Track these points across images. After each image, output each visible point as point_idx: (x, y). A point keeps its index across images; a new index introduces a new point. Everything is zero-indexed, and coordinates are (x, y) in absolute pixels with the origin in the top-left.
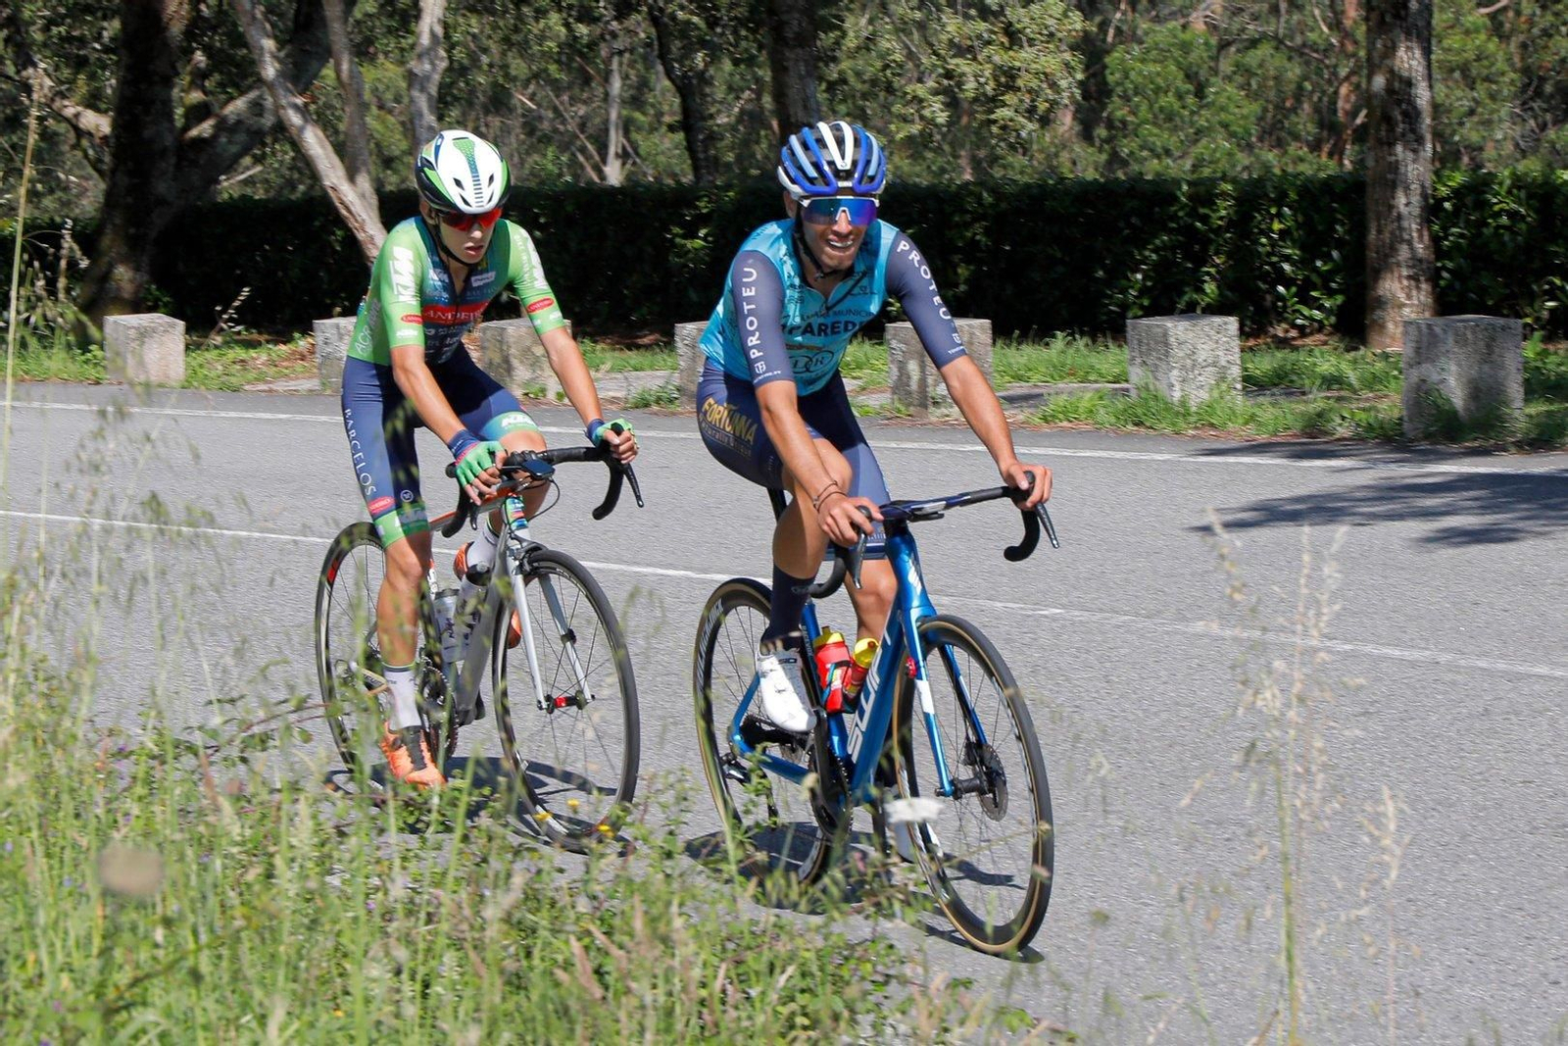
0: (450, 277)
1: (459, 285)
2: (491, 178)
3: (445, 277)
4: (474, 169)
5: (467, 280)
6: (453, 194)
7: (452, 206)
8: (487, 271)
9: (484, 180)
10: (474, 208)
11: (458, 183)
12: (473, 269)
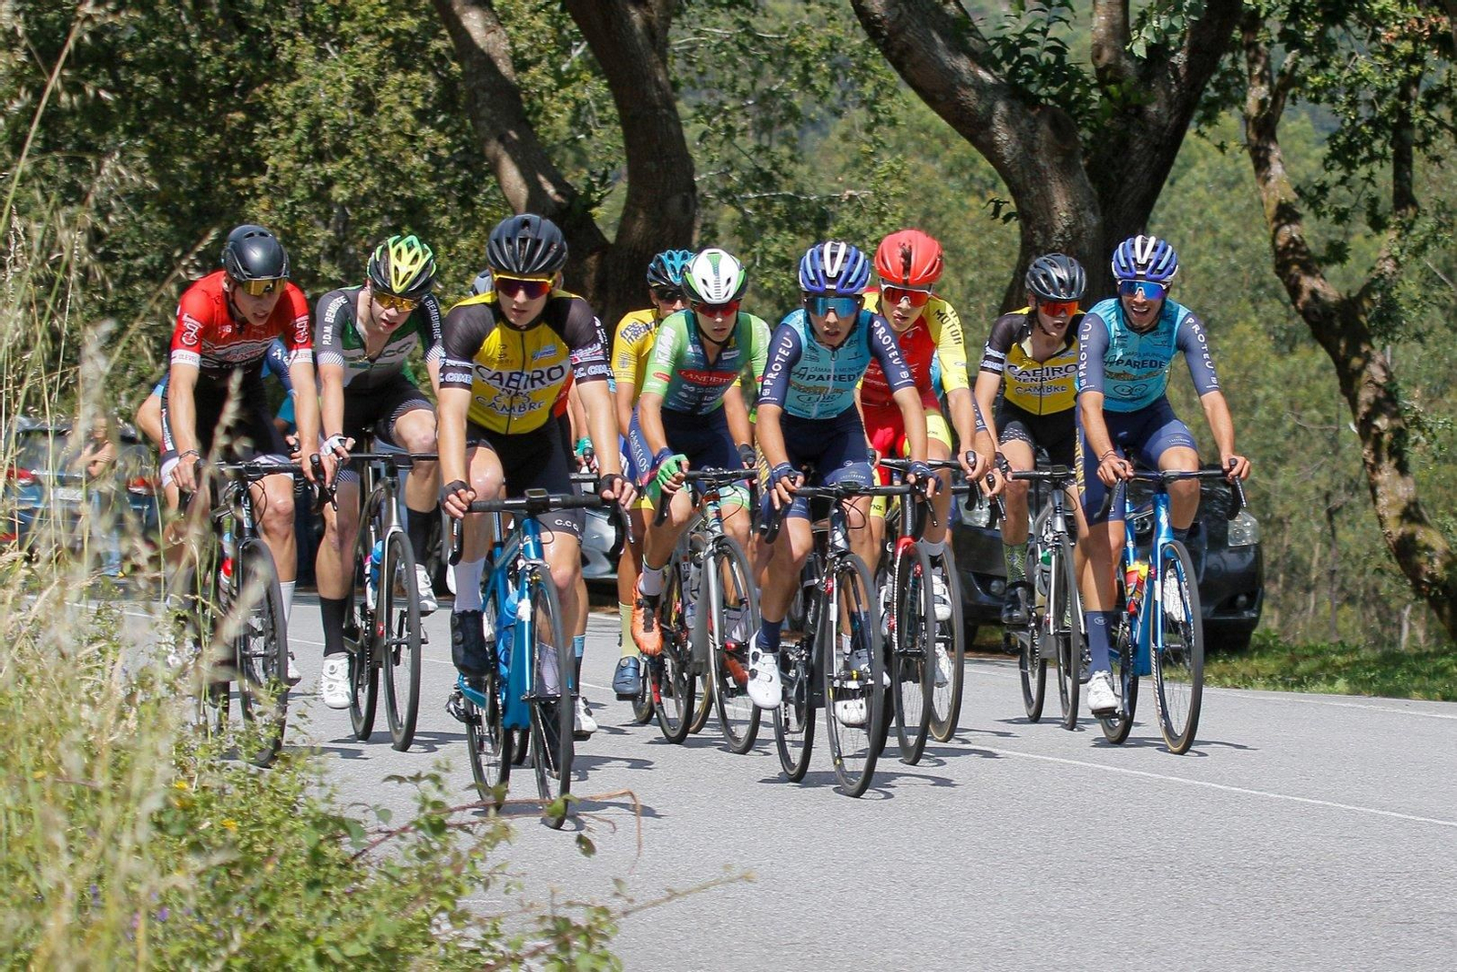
0: (704, 351)
1: (712, 358)
2: (729, 280)
3: (700, 351)
4: (716, 271)
5: (719, 356)
6: (700, 289)
7: (700, 298)
8: (734, 349)
9: (723, 282)
10: (714, 300)
11: (704, 282)
12: (724, 346)
